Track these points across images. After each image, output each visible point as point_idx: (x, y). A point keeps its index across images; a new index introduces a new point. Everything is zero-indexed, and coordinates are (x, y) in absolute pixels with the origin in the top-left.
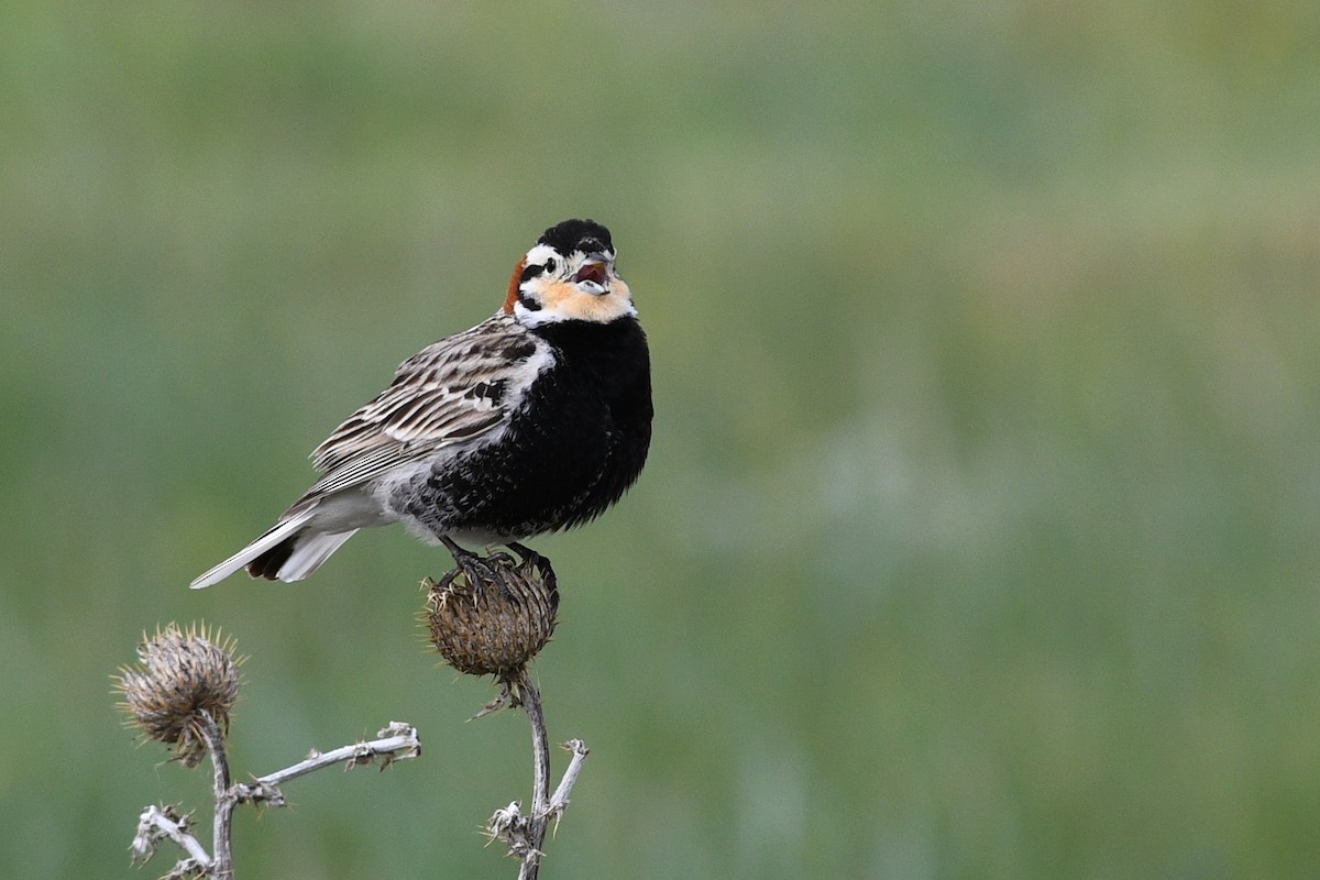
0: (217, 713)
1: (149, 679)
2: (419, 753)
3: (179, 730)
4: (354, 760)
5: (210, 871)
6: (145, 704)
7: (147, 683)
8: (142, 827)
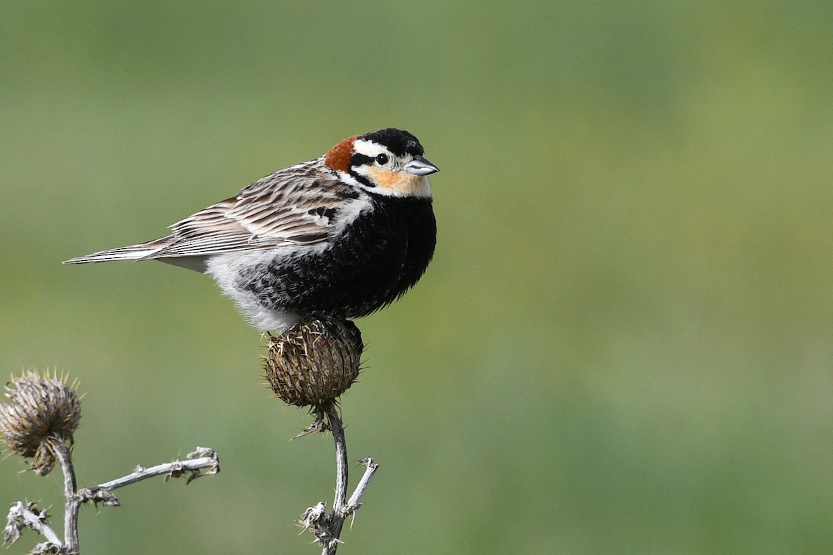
0: (66, 435)
1: (17, 408)
2: (218, 471)
3: (36, 447)
4: (171, 474)
5: (63, 550)
6: (13, 426)
7: (16, 410)
8: (10, 517)
